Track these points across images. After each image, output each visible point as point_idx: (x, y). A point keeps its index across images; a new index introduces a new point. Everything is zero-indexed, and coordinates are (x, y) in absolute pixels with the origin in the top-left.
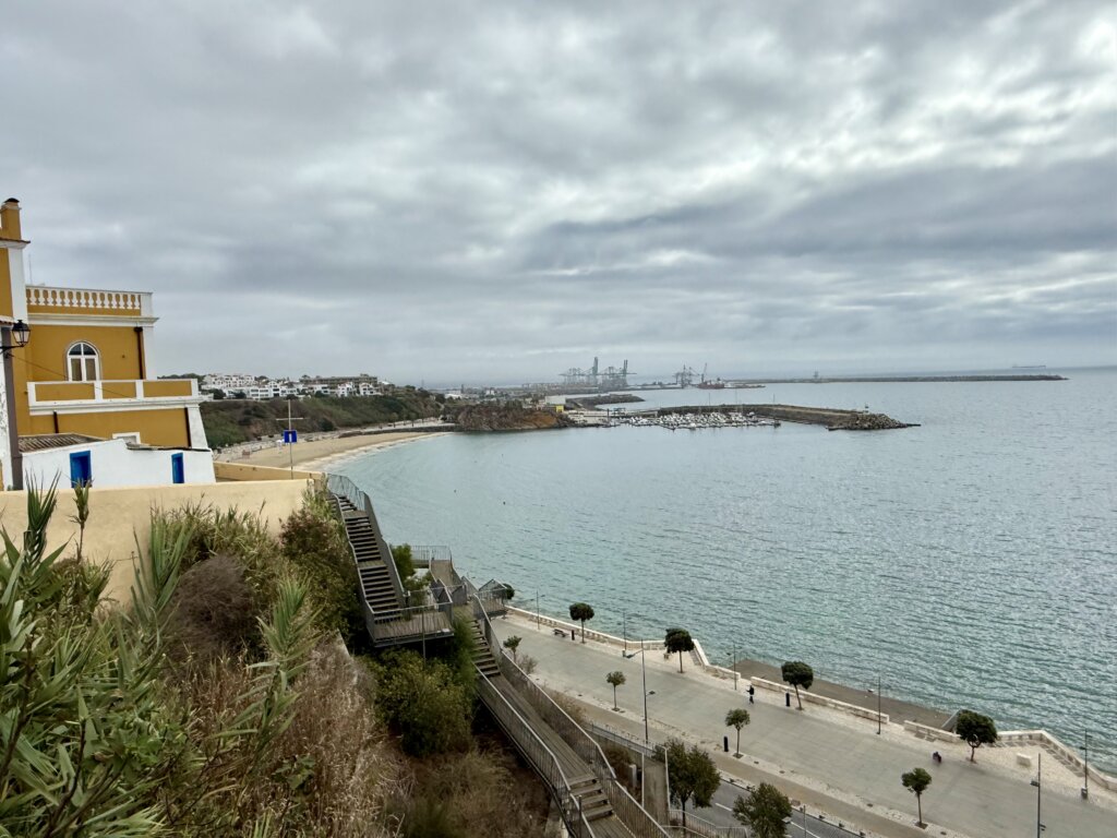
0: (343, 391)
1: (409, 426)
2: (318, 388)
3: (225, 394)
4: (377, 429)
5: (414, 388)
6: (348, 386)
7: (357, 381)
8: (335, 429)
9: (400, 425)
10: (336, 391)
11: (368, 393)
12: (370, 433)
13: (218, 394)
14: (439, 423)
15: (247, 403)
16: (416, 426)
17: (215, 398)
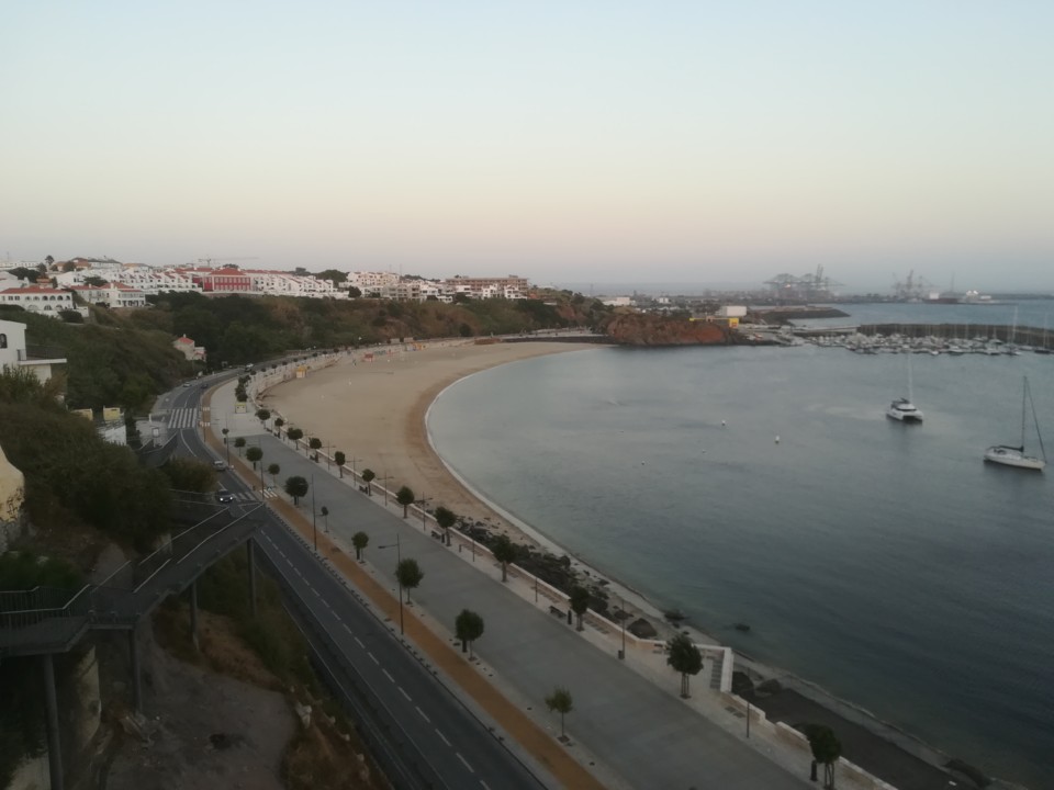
0: (486, 293)
1: (553, 335)
2: (461, 289)
3: (360, 293)
4: (517, 337)
5: (571, 292)
6: (492, 288)
7: (503, 283)
8: (472, 336)
9: (542, 333)
10: (479, 293)
11: (513, 296)
12: (508, 341)
13: (354, 292)
14: (587, 333)
15: (382, 302)
16: (561, 335)
17: (350, 296)
